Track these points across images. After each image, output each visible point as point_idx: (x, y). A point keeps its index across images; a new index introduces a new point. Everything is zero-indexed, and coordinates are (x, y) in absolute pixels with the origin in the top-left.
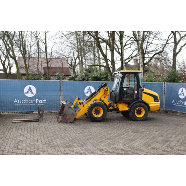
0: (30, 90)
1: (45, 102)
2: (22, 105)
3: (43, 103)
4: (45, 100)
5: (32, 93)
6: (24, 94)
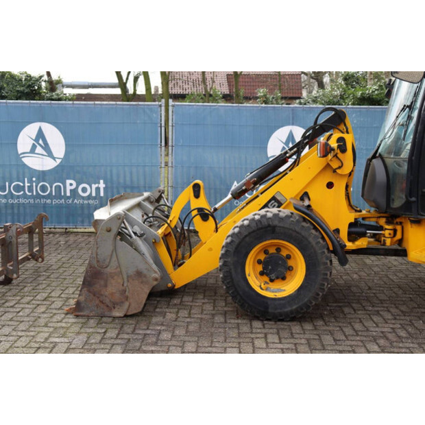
0: (41, 142)
1: (102, 194)
2: (11, 201)
3: (94, 194)
4: (102, 185)
6: (18, 157)
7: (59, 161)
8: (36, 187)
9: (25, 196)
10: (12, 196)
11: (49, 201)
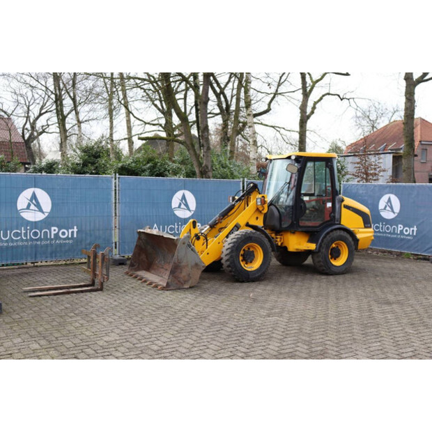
0: (34, 201)
1: (75, 236)
2: (11, 244)
3: (70, 236)
4: (75, 230)
5: (41, 210)
6: (17, 212)
7: (47, 214)
8: (30, 233)
9: (22, 240)
10: (12, 241)
11: (39, 243)
